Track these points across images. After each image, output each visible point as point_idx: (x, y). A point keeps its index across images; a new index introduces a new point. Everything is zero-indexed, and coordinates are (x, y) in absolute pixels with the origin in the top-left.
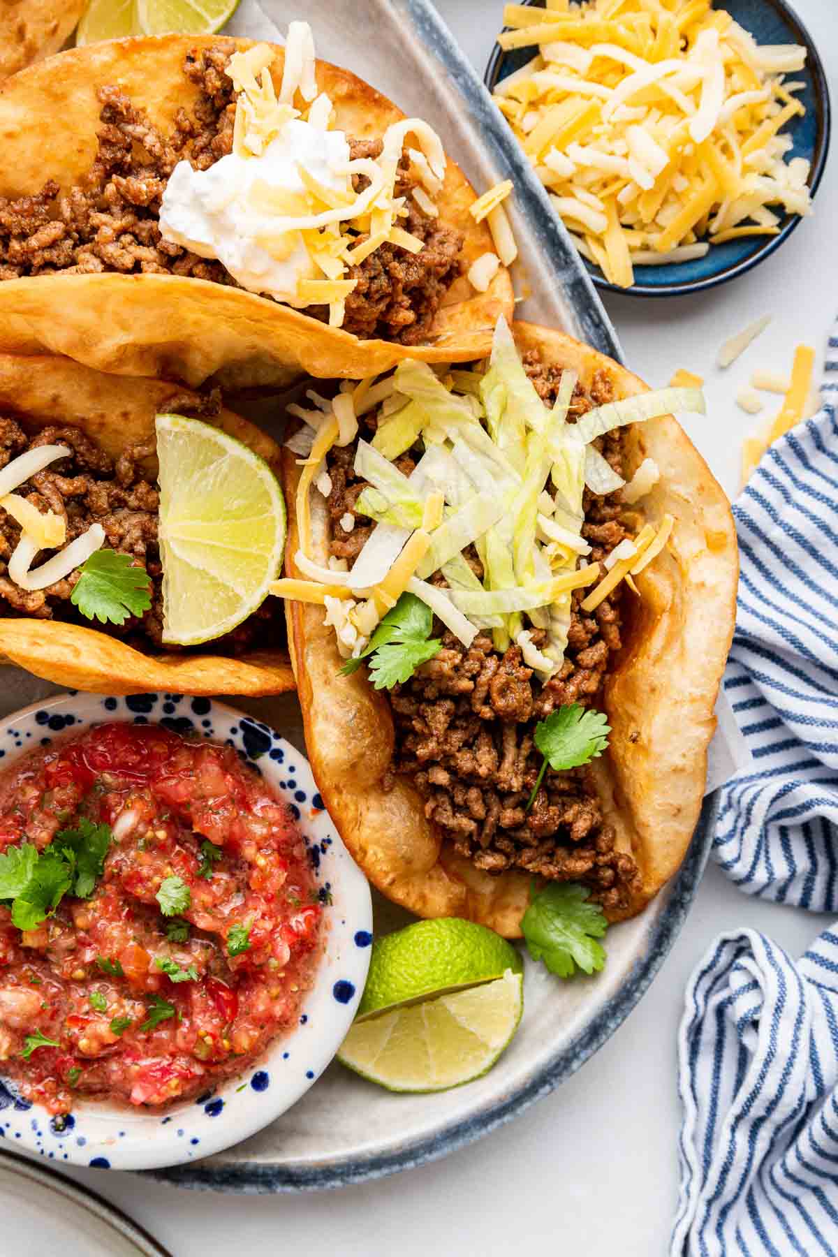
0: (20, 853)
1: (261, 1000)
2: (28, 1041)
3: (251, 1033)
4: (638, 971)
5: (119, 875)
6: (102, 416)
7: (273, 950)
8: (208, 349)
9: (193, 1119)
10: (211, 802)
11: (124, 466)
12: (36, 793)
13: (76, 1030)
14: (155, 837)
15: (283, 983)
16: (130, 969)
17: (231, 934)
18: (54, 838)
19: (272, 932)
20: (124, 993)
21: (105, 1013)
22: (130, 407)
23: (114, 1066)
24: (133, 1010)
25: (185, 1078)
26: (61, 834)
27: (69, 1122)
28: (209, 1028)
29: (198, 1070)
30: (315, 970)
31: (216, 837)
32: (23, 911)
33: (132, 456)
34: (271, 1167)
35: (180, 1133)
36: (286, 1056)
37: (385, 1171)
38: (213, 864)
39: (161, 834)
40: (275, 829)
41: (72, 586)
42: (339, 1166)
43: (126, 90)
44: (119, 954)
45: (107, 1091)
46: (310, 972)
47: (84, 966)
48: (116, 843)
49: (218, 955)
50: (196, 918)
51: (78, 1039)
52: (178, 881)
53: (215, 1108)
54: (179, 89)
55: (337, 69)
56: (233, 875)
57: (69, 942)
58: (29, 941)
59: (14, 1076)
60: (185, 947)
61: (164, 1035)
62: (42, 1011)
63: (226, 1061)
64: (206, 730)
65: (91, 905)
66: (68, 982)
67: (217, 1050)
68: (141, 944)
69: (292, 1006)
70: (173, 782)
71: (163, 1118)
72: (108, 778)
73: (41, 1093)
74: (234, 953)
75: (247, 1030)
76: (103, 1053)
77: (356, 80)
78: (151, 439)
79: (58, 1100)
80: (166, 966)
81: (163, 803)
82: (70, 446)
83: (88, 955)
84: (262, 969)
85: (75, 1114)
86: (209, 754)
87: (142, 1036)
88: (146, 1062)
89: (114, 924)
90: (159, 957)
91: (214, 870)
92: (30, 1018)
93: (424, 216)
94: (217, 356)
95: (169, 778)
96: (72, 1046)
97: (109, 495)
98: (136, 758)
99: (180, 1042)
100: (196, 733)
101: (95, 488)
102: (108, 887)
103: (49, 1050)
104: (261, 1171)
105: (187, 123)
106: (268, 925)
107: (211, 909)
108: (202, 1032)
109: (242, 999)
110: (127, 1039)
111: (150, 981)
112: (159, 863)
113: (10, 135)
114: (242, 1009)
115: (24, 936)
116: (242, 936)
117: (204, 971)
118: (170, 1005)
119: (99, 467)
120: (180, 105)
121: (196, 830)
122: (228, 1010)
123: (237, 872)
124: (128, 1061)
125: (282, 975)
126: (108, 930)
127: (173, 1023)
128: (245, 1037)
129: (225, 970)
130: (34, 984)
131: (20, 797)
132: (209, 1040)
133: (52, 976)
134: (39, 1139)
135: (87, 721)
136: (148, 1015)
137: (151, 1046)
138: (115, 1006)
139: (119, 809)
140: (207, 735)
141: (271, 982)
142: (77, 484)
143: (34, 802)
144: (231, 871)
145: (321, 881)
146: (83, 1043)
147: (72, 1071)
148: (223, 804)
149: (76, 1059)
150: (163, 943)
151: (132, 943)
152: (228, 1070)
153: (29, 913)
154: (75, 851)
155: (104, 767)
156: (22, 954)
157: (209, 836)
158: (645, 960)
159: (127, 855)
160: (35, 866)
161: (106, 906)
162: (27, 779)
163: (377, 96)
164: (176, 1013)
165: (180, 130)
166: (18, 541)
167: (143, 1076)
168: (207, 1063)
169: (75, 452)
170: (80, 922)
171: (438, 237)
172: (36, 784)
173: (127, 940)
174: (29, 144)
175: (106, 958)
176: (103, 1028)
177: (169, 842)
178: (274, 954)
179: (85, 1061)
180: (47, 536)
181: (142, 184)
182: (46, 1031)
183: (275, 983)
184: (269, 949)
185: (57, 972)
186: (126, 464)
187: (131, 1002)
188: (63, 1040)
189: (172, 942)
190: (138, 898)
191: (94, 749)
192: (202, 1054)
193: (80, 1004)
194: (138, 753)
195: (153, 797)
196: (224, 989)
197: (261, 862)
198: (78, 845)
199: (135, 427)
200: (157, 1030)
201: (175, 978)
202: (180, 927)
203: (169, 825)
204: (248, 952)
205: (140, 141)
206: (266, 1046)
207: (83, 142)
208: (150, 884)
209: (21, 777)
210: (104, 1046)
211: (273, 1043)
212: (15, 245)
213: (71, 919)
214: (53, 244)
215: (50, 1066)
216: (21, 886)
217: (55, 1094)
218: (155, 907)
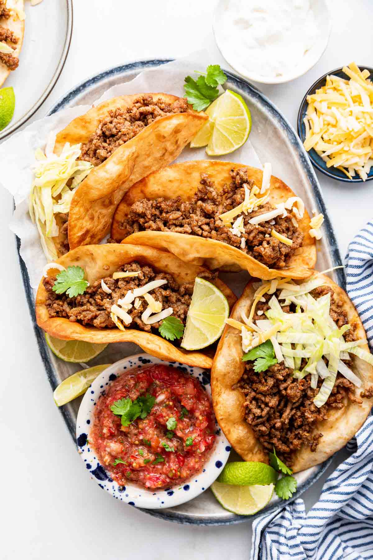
0: (126, 401)
1: (192, 462)
2: (116, 460)
3: (187, 472)
4: (313, 476)
5: (156, 414)
6: (180, 273)
7: (199, 447)
8: (220, 261)
9: (163, 495)
10: (189, 396)
11: (182, 289)
12: (134, 383)
13: (132, 460)
14: (169, 404)
15: (200, 458)
16: (153, 444)
17: (188, 439)
18: (137, 398)
19: (200, 441)
20: (149, 451)
21: (143, 456)
22: (189, 272)
23: (142, 474)
24: (152, 457)
25: (163, 482)
26: (140, 398)
27: (124, 489)
28: (175, 468)
29: (168, 480)
30: (210, 456)
31: (188, 407)
32: (124, 419)
33: (185, 286)
34: (183, 515)
35: (159, 499)
36: (196, 481)
37: (219, 524)
38: (185, 416)
39: (171, 403)
40: (207, 409)
41: (160, 325)
42: (205, 520)
43: (210, 176)
44: (151, 438)
45: (137, 481)
46: (209, 456)
47: (139, 440)
48: (157, 403)
49: (181, 445)
50: (177, 432)
51: (133, 463)
52: (174, 419)
53: (171, 493)
54: (227, 179)
55: (277, 178)
56: (190, 420)
57: (136, 432)
58: (123, 429)
59: (109, 471)
60: (171, 440)
61: (159, 467)
62: (122, 452)
63: (177, 479)
64: (191, 373)
65: (145, 421)
66: (132, 444)
67: (175, 475)
68: (158, 437)
69: (201, 466)
70: (178, 388)
71: (154, 493)
72: (158, 382)
73: (117, 478)
74: (187, 446)
75: (186, 471)
76: (140, 469)
77: (282, 183)
78: (193, 283)
79: (122, 481)
80: (165, 445)
81: (173, 393)
82: (167, 280)
83: (141, 437)
84: (194, 452)
85: (126, 487)
86: (190, 381)
87: (152, 466)
88: (152, 474)
89: (151, 429)
90: (163, 442)
91: (184, 417)
92: (118, 453)
93: (293, 227)
94: (222, 264)
95: (177, 386)
96: (130, 464)
97: (176, 298)
98: (168, 378)
99: (164, 470)
100: (188, 373)
101: (172, 295)
102: (151, 417)
103: (122, 464)
104: (180, 516)
105: (227, 190)
106: (199, 439)
107: (183, 430)
108: (172, 469)
109: (186, 460)
110: (148, 466)
111: (158, 449)
112: (169, 412)
113: (170, 181)
114: (186, 463)
115: (122, 427)
116: (191, 441)
117: (176, 449)
118: (163, 458)
119: (174, 288)
120: (225, 183)
121: (182, 404)
122: (181, 463)
123: (192, 419)
124: (146, 473)
125: (200, 455)
126: (149, 430)
127: (163, 464)
128: (185, 473)
129: (183, 450)
130: (121, 443)
131: (128, 383)
132: (174, 471)
133: (127, 441)
134: (114, 492)
135: (154, 362)
136: (155, 460)
137: (155, 469)
138: (146, 455)
139: (159, 393)
140: (191, 374)
141: (196, 457)
142: (167, 293)
143: (132, 385)
144: (190, 419)
145: (218, 427)
146: (134, 465)
147: (128, 473)
148: (192, 398)
149: (130, 469)
150: (164, 438)
151: (155, 436)
152: (177, 482)
153: (125, 421)
154: (143, 403)
155: (156, 379)
156: (119, 433)
157: (186, 407)
158: (316, 473)
159: (159, 408)
160: (130, 406)
161: (149, 422)
162: (131, 377)
163: (287, 188)
164: (165, 461)
165: (224, 190)
166: (147, 308)
167: (150, 479)
168: (171, 479)
169: (168, 282)
170: (140, 426)
171: (296, 234)
172: (134, 379)
173: (154, 435)
174: (176, 184)
175: (147, 439)
176: (141, 461)
177: (173, 406)
178: (199, 448)
179: (133, 470)
180: (156, 309)
181: (209, 207)
182: (122, 458)
183: (198, 457)
184: (198, 447)
185: (130, 440)
186: (183, 289)
187: (151, 455)
188: (127, 462)
189: (167, 438)
190: (160, 422)
191: (155, 372)
192: (170, 475)
193: (135, 452)
194: (169, 376)
195: (171, 391)
196: (181, 456)
197: (201, 418)
198: (144, 402)
199: (189, 278)
200: (157, 465)
201: (167, 450)
202: (170, 434)
203: (173, 401)
204: (192, 446)
205: (211, 193)
206: (190, 477)
207: (193, 188)
208: (165, 419)
209: (130, 376)
210: (140, 467)
211: (193, 477)
212: (164, 215)
213: (137, 424)
214: (177, 219)
215: (121, 470)
216: (125, 412)
217: (121, 479)
218: (165, 426)
